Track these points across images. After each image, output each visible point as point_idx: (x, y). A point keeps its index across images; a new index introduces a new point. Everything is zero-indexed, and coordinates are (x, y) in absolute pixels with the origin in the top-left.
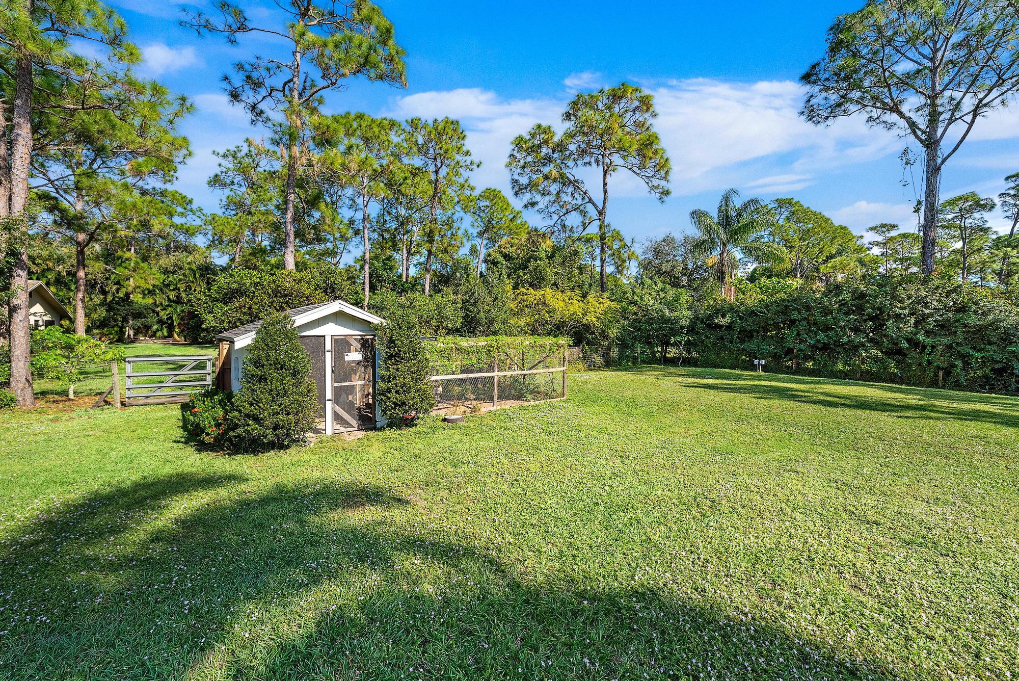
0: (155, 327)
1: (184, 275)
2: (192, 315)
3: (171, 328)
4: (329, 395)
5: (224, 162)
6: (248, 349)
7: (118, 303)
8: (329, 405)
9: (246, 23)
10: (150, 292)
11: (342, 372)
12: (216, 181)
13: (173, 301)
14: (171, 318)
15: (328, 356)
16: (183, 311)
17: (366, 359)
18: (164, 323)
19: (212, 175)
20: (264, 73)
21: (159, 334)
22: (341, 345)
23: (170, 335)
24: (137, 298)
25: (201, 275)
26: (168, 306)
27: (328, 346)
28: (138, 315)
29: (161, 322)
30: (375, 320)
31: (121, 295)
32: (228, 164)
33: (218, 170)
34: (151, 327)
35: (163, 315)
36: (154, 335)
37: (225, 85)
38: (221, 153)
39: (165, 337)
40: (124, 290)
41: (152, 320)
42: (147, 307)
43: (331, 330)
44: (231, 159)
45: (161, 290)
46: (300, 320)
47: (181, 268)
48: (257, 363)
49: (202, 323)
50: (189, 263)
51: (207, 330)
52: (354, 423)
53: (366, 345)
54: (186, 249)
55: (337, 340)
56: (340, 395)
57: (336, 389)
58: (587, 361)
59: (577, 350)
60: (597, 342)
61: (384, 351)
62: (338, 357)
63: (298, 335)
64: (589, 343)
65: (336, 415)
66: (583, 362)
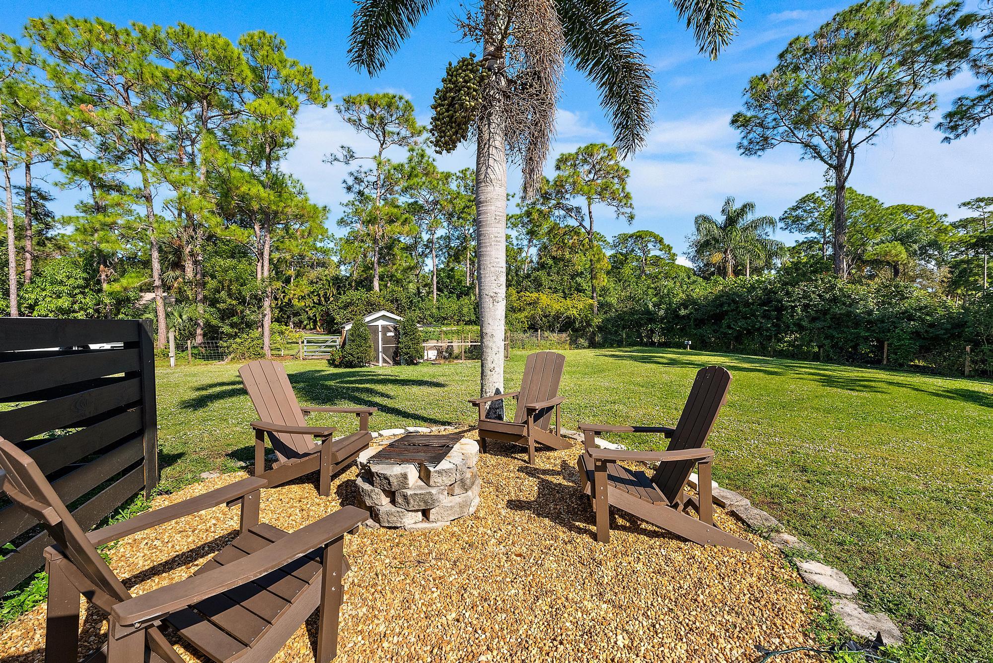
0: (305, 323)
1: (323, 284)
2: (327, 314)
3: (315, 322)
4: (380, 350)
5: (346, 209)
6: (349, 330)
7: (285, 306)
8: (380, 354)
9: (354, 155)
10: (302, 297)
11: (386, 340)
12: (341, 222)
13: (316, 304)
14: (315, 316)
15: (380, 333)
16: (322, 310)
17: (395, 335)
18: (311, 319)
19: (340, 218)
20: (363, 175)
21: (308, 327)
22: (385, 329)
23: (315, 328)
24: (295, 302)
25: (333, 284)
26: (313, 307)
27: (380, 330)
28: (296, 314)
29: (309, 318)
30: (398, 318)
31: (286, 300)
32: (348, 210)
33: (343, 215)
34: (303, 322)
35: (311, 314)
36: (305, 328)
37: (344, 185)
38: (345, 204)
39: (311, 329)
40: (287, 297)
41: (304, 317)
42: (301, 309)
43: (381, 323)
44: (350, 207)
45: (309, 295)
46: (368, 319)
47: (321, 280)
48: (352, 335)
49: (334, 320)
50: (326, 276)
51: (337, 324)
52: (391, 362)
53: (395, 329)
54: (323, 265)
55: (383, 327)
56: (385, 350)
57: (383, 348)
58: (574, 343)
59: (564, 335)
60: (583, 329)
61: (401, 332)
62: (384, 334)
63: (367, 325)
64: (575, 330)
65: (384, 359)
66: (570, 344)
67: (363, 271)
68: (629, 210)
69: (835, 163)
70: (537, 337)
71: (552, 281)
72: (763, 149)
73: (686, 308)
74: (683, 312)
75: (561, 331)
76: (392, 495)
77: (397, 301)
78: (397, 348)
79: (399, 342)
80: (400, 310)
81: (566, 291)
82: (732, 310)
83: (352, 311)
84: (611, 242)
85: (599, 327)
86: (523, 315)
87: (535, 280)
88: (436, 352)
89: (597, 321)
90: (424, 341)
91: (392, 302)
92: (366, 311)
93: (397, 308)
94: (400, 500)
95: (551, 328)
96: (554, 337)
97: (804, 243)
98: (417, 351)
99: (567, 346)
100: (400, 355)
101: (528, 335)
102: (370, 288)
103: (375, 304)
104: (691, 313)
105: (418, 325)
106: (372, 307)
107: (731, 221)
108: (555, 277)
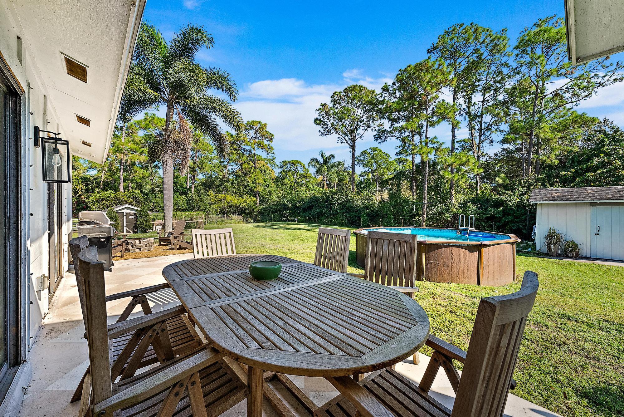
4: (125, 225)
8: (125, 228)
11: (128, 220)
15: (125, 217)
17: (135, 217)
27: (125, 215)
30: (137, 208)
43: (125, 211)
46: (117, 209)
52: (132, 232)
53: (135, 214)
55: (127, 213)
56: (128, 226)
57: (127, 224)
58: (245, 220)
59: (240, 216)
60: (250, 213)
61: (138, 216)
62: (127, 217)
63: (116, 212)
64: (246, 214)
65: (127, 230)
66: (243, 221)
67: (109, 176)
68: (273, 155)
69: (351, 145)
70: (224, 218)
71: (234, 188)
72: (328, 134)
73: (300, 203)
74: (298, 205)
75: (239, 215)
76: (132, 246)
77: (136, 198)
78: (136, 224)
79: (137, 221)
80: (138, 203)
81: (242, 193)
82: (316, 205)
83: (104, 204)
84: (279, 165)
85: (259, 212)
86: (217, 206)
87: (225, 187)
88: (161, 226)
89: (258, 209)
90: (153, 220)
91: (132, 198)
92: (114, 203)
93: (136, 202)
94: (134, 246)
95: (233, 213)
96: (235, 217)
97: (365, 172)
98: (148, 226)
99: (242, 222)
100: (138, 228)
101: (219, 217)
102: (116, 190)
103: (120, 200)
104: (301, 206)
105: (149, 212)
106: (118, 202)
107: (325, 162)
108: (236, 186)
